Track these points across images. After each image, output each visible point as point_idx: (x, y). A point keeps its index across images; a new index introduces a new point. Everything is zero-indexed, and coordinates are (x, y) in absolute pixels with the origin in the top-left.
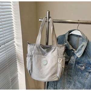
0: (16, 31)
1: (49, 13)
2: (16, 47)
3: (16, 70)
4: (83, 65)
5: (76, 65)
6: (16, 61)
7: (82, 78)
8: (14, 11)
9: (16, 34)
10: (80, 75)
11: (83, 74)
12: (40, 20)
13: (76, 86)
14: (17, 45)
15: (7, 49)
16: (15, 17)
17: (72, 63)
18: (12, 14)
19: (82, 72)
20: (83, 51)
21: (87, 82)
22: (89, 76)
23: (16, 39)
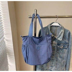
4: (62, 45)
10: (60, 52)
11: (62, 51)
13: (58, 61)
16: (4, 15)
17: (55, 46)
19: (61, 49)
22: (66, 51)
23: (6, 35)
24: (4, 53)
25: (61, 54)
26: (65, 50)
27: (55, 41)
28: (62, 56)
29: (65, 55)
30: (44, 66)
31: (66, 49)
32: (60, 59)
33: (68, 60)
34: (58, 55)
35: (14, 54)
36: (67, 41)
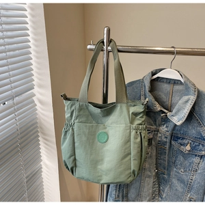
0: (38, 71)
1: (109, 31)
2: (39, 106)
3: (37, 158)
4: (187, 142)
5: (173, 142)
6: (38, 136)
7: (185, 171)
8: (34, 28)
10: (181, 164)
11: (186, 162)
12: (89, 47)
14: (41, 102)
15: (18, 109)
16: (35, 40)
17: (165, 140)
18: (30, 34)
19: (186, 156)
20: (188, 112)
21: (197, 178)
22: (200, 166)
25: (182, 170)
26: (196, 160)
27: (167, 127)
28: (185, 178)
30: (129, 195)
31: (201, 157)
32: (177, 185)
34: (175, 173)
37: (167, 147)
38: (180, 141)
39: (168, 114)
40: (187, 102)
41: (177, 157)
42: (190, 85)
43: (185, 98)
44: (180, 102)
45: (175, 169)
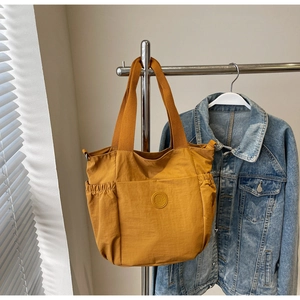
1: (148, 46)
4: (257, 182)
5: (241, 187)
7: (258, 219)
9: (25, 127)
10: (252, 212)
11: (258, 208)
17: (230, 186)
19: (257, 200)
22: (274, 208)
24: (22, 216)
25: (255, 219)
26: (270, 201)
27: (231, 168)
28: (258, 228)
29: (271, 225)
31: (275, 197)
32: (249, 240)
33: (283, 246)
34: (245, 225)
35: (61, 222)
36: (278, 167)
37: (233, 194)
38: (249, 183)
39: (233, 151)
40: (256, 131)
41: (246, 204)
42: (258, 110)
43: (254, 127)
44: (248, 133)
45: (245, 221)
